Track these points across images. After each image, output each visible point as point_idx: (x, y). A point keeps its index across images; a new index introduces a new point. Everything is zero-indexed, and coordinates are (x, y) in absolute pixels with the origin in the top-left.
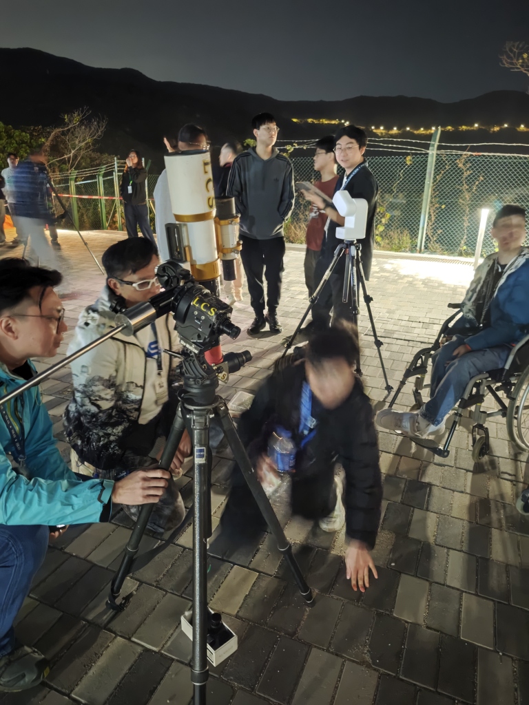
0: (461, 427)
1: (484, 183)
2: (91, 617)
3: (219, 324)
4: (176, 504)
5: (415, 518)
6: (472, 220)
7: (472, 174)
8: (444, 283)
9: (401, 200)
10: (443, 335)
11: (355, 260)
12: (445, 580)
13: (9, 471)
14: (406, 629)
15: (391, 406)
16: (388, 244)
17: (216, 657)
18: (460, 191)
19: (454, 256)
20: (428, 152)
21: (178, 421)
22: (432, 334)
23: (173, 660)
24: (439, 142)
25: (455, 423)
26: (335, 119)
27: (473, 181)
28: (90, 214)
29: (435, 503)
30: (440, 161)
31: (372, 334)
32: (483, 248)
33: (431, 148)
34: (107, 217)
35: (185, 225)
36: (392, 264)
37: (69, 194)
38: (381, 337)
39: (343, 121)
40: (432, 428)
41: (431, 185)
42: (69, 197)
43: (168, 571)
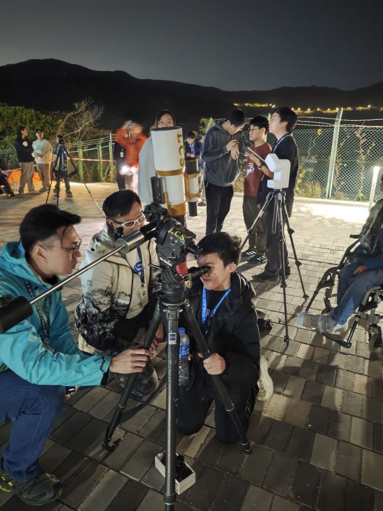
0: (360, 326)
1: (376, 148)
2: (92, 454)
3: (187, 246)
4: (152, 376)
5: (325, 392)
6: (367, 175)
7: (366, 141)
8: (345, 221)
9: (313, 160)
10: (346, 258)
11: (281, 203)
12: (349, 438)
13: (40, 347)
14: (320, 474)
15: (307, 310)
16: (304, 192)
17: (181, 487)
18: (358, 154)
19: (354, 201)
20: (334, 126)
21: (157, 314)
22: (337, 258)
23: (149, 488)
24: (342, 119)
25: (355, 323)
26: (265, 104)
27: (367, 146)
28: (91, 172)
29: (341, 381)
30: (342, 133)
31: (293, 257)
32: (375, 195)
33: (335, 123)
34: (103, 174)
35: (164, 178)
36: (306, 207)
37: (78, 158)
38: (300, 259)
39: (271, 105)
40: (339, 326)
41: (336, 149)
42: (78, 160)
43: (145, 424)
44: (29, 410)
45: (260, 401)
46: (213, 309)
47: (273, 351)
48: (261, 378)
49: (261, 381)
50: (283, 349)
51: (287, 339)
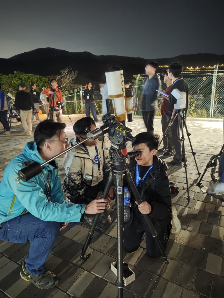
2: (74, 262)
3: (127, 137)
5: (213, 229)
9: (201, 97)
10: (223, 149)
14: (212, 277)
16: (196, 115)
17: (128, 281)
20: (213, 74)
21: (110, 177)
23: (108, 282)
24: (218, 70)
28: (71, 108)
29: (223, 223)
30: (219, 78)
33: (214, 73)
34: (78, 109)
36: (198, 123)
41: (215, 88)
43: (105, 246)
44: (40, 236)
45: (173, 234)
46: (143, 177)
47: (180, 205)
48: (173, 220)
49: (173, 222)
50: (186, 204)
51: (188, 198)
